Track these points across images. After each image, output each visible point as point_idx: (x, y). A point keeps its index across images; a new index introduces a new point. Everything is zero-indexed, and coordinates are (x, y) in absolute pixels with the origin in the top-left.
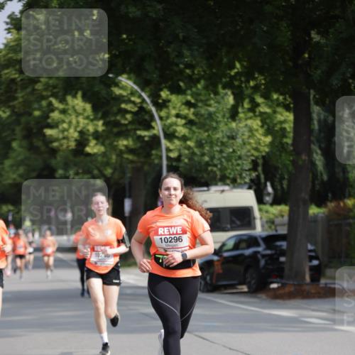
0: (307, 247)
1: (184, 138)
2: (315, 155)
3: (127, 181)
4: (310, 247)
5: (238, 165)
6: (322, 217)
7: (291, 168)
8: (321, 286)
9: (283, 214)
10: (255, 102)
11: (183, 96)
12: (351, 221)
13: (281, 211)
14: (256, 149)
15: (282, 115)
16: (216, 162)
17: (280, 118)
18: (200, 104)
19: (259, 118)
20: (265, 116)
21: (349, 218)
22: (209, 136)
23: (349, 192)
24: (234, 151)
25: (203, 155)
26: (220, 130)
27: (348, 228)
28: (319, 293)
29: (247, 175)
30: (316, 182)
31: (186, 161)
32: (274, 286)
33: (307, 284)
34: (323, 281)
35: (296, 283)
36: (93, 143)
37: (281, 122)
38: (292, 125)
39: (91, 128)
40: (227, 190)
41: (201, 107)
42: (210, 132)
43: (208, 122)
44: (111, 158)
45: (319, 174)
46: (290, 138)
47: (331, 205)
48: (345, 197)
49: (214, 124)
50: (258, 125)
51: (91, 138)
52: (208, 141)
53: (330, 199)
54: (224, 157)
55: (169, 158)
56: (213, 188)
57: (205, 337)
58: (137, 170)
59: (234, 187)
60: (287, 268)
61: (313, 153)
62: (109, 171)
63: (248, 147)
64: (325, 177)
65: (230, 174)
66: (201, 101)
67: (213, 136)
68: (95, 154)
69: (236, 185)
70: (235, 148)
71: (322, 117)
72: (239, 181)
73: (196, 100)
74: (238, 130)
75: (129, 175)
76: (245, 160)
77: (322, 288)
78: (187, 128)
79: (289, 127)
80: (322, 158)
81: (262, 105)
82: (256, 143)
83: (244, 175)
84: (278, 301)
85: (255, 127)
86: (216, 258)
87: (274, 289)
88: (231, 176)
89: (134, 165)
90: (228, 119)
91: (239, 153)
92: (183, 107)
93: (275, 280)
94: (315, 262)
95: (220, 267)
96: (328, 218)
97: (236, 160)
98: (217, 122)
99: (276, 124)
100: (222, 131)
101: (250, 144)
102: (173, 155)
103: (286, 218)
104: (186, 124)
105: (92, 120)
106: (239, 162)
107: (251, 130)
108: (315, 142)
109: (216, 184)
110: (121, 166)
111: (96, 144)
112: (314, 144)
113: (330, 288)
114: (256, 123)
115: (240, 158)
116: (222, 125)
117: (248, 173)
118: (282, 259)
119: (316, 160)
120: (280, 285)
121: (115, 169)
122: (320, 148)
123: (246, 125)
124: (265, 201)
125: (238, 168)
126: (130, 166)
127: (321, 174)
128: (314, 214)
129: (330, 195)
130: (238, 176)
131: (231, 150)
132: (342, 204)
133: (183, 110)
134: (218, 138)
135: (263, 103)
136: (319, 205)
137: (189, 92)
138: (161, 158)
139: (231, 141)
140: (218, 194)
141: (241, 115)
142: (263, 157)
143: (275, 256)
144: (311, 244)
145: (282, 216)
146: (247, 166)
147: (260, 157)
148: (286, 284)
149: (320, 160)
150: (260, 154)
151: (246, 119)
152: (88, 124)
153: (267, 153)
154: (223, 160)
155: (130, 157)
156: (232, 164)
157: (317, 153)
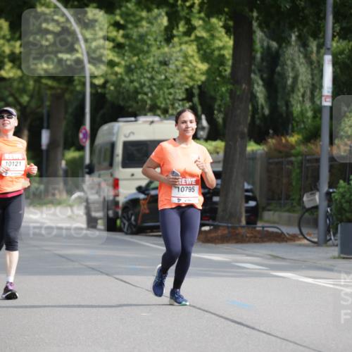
0: (244, 186)
1: (111, 64)
2: (255, 86)
3: (45, 111)
4: (247, 186)
5: (170, 94)
6: (261, 154)
7: (228, 99)
8: (258, 229)
9: (218, 150)
10: (191, 25)
11: (112, 16)
12: (293, 159)
13: (216, 148)
14: (191, 78)
15: (221, 40)
16: (146, 90)
17: (218, 43)
18: (130, 26)
19: (195, 43)
20: (202, 41)
21: (291, 155)
22: (139, 60)
23: (293, 127)
24: (166, 78)
25: (132, 81)
26: (151, 54)
27: (290, 167)
28: (255, 237)
29: (179, 105)
30: (257, 116)
31: (112, 88)
32: (206, 228)
33: (243, 227)
34: (260, 224)
35: (230, 225)
36: (8, 66)
37: (220, 49)
38: (231, 51)
39: (7, 50)
40: (158, 121)
41: (131, 29)
42: (141, 56)
43: (139, 45)
44: (28, 85)
45: (260, 107)
46: (228, 66)
47: (272, 141)
48: (287, 133)
49: (145, 48)
50: (193, 51)
51: (6, 60)
52: (138, 66)
53: (271, 135)
54: (155, 85)
55: (93, 85)
56: (142, 119)
57: (127, 281)
58: (57, 98)
59: (166, 119)
60: (220, 208)
61: (253, 84)
62: (25, 99)
63: (183, 75)
64: (267, 112)
65: (161, 103)
66: (132, 22)
67: (144, 61)
68: (10, 79)
69: (167, 116)
70: (167, 74)
71: (265, 44)
72: (170, 111)
73: (126, 21)
74: (172, 55)
75: (48, 103)
76: (179, 89)
77: (259, 232)
78: (114, 51)
79: (228, 53)
80: (263, 89)
81: (199, 29)
82: (190, 71)
83: (176, 105)
84: (210, 245)
85: (191, 53)
86: (142, 196)
87: (205, 231)
88: (163, 106)
89: (53, 92)
90: (161, 42)
91: (172, 80)
92: (111, 28)
93: (207, 222)
94: (252, 204)
95: (146, 206)
96: (268, 156)
97: (168, 88)
98: (149, 46)
99: (214, 50)
100: (154, 56)
101: (184, 71)
102: (98, 82)
103: (221, 154)
104: (114, 47)
105: (8, 41)
106: (172, 91)
107: (186, 57)
108: (257, 72)
109: (145, 115)
110: (39, 92)
111: (12, 68)
112: (255, 73)
113: (267, 231)
114: (191, 49)
115: (173, 86)
116: (154, 49)
117: (181, 103)
118: (216, 199)
119: (256, 91)
120: (212, 227)
121: (32, 97)
122: (262, 79)
123: (181, 50)
124: (199, 136)
125: (171, 97)
126: (49, 92)
127: (263, 108)
128: (253, 151)
129: (271, 131)
130: (170, 107)
131: (163, 77)
132: (284, 141)
133: (111, 32)
134: (149, 64)
135: (200, 26)
136: (258, 142)
137: (118, 12)
138: (84, 84)
139: (163, 67)
140: (147, 126)
141: (176, 40)
142: (200, 87)
143: (208, 195)
144: (249, 183)
145: (218, 153)
146: (181, 95)
147: (196, 86)
148: (219, 226)
149: (261, 92)
150: (195, 83)
151: (181, 44)
152: (4, 45)
153: (203, 83)
154: (154, 88)
155: (50, 83)
156: (164, 93)
157: (258, 83)
